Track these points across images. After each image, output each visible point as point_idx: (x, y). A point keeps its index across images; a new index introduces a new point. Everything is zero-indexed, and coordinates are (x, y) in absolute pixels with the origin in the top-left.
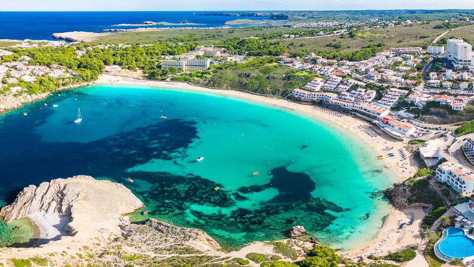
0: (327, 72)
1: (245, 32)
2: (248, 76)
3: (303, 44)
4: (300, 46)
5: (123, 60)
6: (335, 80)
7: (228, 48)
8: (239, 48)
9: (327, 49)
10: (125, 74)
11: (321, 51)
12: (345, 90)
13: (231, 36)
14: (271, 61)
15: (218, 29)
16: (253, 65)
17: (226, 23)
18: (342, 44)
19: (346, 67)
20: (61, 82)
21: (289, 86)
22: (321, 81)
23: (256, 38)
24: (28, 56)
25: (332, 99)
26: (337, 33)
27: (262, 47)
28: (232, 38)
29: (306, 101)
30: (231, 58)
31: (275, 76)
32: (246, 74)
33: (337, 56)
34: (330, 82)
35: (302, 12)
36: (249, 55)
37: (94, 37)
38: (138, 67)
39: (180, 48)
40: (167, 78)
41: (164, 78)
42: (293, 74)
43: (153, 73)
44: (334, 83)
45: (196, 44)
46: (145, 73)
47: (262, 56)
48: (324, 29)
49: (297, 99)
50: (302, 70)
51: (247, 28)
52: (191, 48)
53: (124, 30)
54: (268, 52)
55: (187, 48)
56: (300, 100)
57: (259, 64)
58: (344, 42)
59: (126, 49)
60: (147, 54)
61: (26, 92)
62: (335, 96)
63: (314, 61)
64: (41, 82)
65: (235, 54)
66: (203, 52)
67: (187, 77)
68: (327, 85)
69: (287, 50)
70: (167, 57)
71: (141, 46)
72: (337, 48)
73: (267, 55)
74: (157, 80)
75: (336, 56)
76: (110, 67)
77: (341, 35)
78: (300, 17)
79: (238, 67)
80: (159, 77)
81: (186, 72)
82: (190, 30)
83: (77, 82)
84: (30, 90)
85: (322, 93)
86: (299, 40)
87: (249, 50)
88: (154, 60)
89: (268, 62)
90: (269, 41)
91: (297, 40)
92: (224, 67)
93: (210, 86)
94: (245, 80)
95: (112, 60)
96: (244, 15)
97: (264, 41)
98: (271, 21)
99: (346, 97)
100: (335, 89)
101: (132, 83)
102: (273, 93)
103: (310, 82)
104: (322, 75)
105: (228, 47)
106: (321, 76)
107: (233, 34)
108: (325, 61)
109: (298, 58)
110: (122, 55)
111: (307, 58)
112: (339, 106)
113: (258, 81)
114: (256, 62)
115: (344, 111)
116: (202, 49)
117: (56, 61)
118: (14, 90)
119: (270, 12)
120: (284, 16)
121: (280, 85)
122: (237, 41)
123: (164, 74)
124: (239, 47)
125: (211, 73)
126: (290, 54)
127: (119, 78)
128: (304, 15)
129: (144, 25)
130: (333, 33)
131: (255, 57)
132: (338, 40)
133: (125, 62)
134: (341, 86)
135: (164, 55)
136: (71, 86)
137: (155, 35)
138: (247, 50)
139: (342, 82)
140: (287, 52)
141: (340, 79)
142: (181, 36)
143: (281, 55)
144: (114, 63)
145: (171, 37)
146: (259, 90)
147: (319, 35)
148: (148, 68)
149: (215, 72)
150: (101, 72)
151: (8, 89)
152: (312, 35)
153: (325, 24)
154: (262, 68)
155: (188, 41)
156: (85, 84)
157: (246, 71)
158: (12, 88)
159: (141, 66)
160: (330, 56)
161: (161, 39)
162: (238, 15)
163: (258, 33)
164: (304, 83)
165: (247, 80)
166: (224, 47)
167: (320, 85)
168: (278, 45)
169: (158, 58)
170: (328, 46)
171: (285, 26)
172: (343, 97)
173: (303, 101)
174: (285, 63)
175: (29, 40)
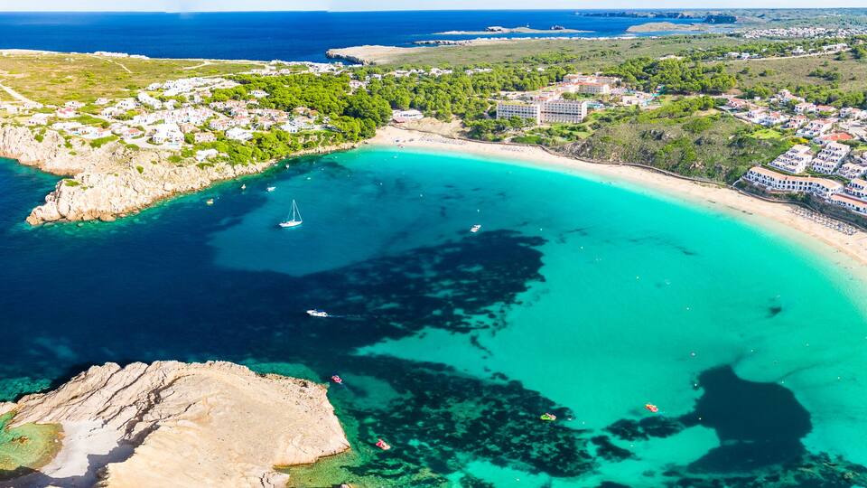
0: (816, 133)
1: (659, 46)
2: (659, 137)
3: (765, 72)
4: (762, 75)
5: (428, 100)
6: (836, 152)
7: (626, 79)
8: (646, 79)
9: (812, 81)
10: (428, 127)
11: (800, 85)
12: (857, 174)
13: (633, 55)
14: (705, 107)
15: (613, 40)
16: (671, 115)
17: (630, 29)
18: (839, 72)
19: (855, 123)
20: (301, 141)
21: (741, 160)
22: (807, 153)
23: (679, 58)
24: (264, 90)
25: (830, 193)
26: (829, 49)
27: (689, 77)
28: (635, 58)
29: (776, 196)
30: (628, 98)
31: (713, 138)
32: (655, 133)
33: (835, 99)
34: (825, 156)
35: (759, 10)
36: (665, 92)
37: (394, 55)
38: (454, 113)
39: (536, 77)
40: (505, 137)
41: (499, 136)
42: (749, 135)
43: (478, 126)
44: (834, 158)
45: (568, 69)
46: (464, 126)
47: (689, 94)
48: (804, 43)
49: (757, 189)
50: (767, 127)
51: (664, 39)
52: (557, 77)
53: (450, 42)
54: (700, 88)
55: (550, 78)
56: (764, 192)
57: (682, 113)
58: (845, 68)
59: (439, 79)
60: (475, 88)
61: (224, 159)
62: (837, 186)
63: (790, 108)
64: (259, 141)
65: (638, 89)
66: (578, 86)
67: (543, 136)
68: (820, 161)
69: (735, 84)
70: (510, 95)
71: (469, 72)
72: (831, 79)
73: (698, 92)
74: (486, 140)
75: (832, 97)
76: (405, 113)
77: (836, 54)
78: (756, 20)
79: (640, 118)
80: (490, 135)
81: (542, 127)
82: (565, 42)
83: (333, 141)
84: (234, 154)
85: (810, 179)
86: (757, 64)
87: (664, 83)
88: (485, 101)
89: (700, 109)
90: (702, 65)
91: (754, 62)
92: (613, 117)
93: (584, 156)
94: (653, 146)
95: (408, 101)
96: (660, 16)
97: (692, 64)
98: (706, 25)
99: (861, 192)
100: (835, 170)
101: (437, 145)
102: (709, 174)
103: (783, 152)
104: (809, 139)
105: (626, 77)
106: (807, 142)
107: (640, 50)
108: (813, 108)
109: (757, 99)
110: (429, 91)
111: (775, 99)
112: (845, 209)
113: (679, 149)
114: (677, 107)
115: (857, 222)
116: (576, 81)
117: (307, 101)
118: (201, 155)
119: (704, 10)
120: (728, 18)
121: (722, 158)
122: (643, 63)
123: (500, 129)
124: (647, 75)
125: (589, 128)
126: (742, 90)
127: (416, 135)
128: (763, 15)
129: (489, 33)
130: (820, 50)
131: (676, 97)
132: (832, 63)
133: (430, 103)
134: (848, 165)
135: (507, 90)
136: (321, 149)
137: (500, 52)
138: (660, 83)
139: (850, 157)
140: (737, 86)
141: (845, 149)
142: (545, 54)
143: (725, 93)
144: (412, 106)
145: (528, 55)
146: (679, 168)
147: (794, 54)
148: (472, 115)
149: (596, 127)
150: (385, 123)
151: (191, 153)
152: (782, 51)
153: (801, 32)
154: (687, 120)
155: (556, 63)
156: (349, 145)
157: (656, 126)
158: (199, 152)
159: (459, 112)
160: (822, 96)
161: (510, 60)
162: (652, 16)
163: (683, 49)
164: (771, 155)
165: (658, 145)
166: (618, 76)
167: (804, 162)
168: (719, 72)
169: (495, 97)
170: (812, 75)
171: (731, 35)
172: (854, 190)
173: (771, 195)
174: (732, 110)
175: (280, 62)
